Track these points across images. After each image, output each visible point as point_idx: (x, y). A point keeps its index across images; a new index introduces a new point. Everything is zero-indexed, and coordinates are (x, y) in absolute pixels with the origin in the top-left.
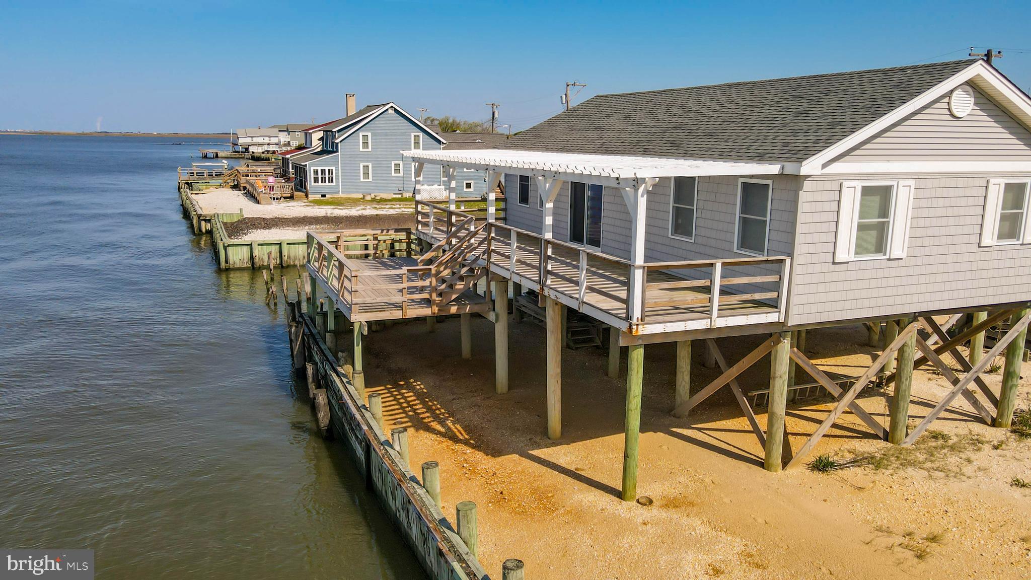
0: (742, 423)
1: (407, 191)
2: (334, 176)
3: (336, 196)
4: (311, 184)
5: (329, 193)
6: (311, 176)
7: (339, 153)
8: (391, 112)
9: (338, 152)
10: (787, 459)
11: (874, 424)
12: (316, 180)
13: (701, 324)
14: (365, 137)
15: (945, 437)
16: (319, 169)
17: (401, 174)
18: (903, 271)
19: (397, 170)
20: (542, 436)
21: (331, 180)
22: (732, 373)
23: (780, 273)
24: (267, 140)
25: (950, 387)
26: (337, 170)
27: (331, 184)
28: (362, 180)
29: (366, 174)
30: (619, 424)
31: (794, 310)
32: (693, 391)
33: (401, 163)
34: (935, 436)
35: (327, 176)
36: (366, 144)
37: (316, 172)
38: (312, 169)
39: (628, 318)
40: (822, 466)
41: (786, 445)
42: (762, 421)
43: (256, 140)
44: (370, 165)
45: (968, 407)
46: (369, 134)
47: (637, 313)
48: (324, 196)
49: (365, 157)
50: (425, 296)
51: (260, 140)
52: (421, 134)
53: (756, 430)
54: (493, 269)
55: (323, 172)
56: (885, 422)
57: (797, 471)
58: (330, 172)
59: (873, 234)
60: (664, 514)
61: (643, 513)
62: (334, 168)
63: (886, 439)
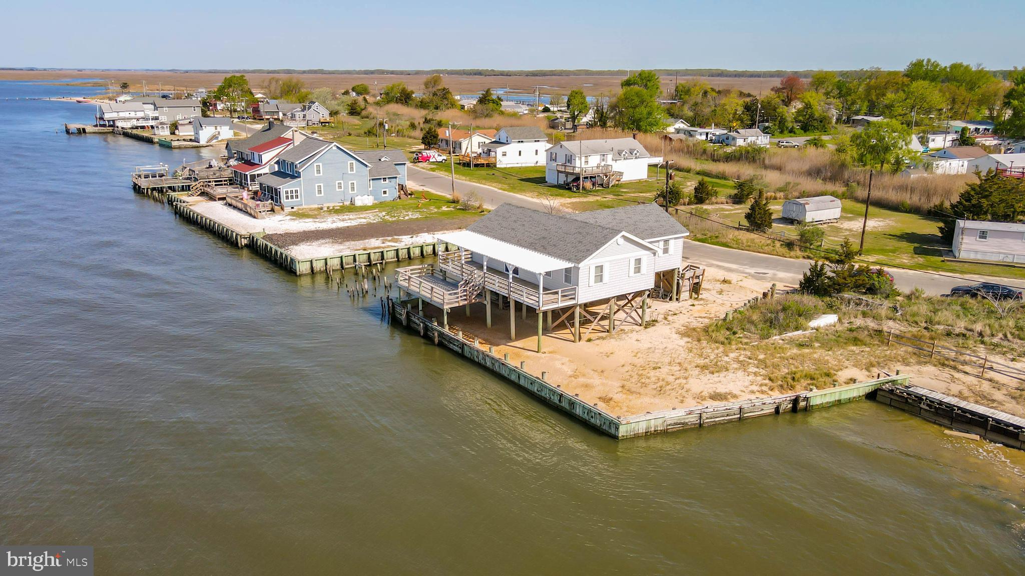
0: (568, 331)
1: (347, 201)
2: (299, 194)
3: (300, 207)
4: (284, 200)
5: (295, 206)
6: (283, 195)
7: (301, 179)
8: (335, 148)
9: (300, 177)
10: (580, 339)
11: (605, 328)
12: (287, 198)
13: (557, 306)
14: (318, 166)
15: (624, 330)
16: (289, 190)
17: (342, 189)
18: (607, 286)
19: (340, 187)
20: (510, 339)
21: (297, 197)
22: (564, 317)
23: (575, 291)
24: (133, 114)
25: (626, 315)
26: (301, 190)
27: (297, 200)
28: (317, 195)
29: (320, 192)
30: (536, 333)
31: (579, 300)
32: (553, 322)
33: (342, 182)
34: (622, 330)
35: (294, 194)
36: (318, 171)
37: (287, 193)
38: (284, 190)
39: (539, 306)
40: (589, 340)
41: (580, 335)
42: (573, 330)
43: (122, 115)
44: (322, 185)
45: (632, 321)
46: (321, 164)
47: (541, 305)
48: (292, 208)
49: (318, 180)
50: (465, 298)
51: (126, 115)
52: (354, 162)
53: (572, 333)
54: (486, 287)
55: (292, 192)
56: (607, 327)
57: (583, 342)
58: (296, 191)
59: (599, 277)
60: (549, 355)
61: (543, 355)
62: (298, 189)
63: (608, 332)
